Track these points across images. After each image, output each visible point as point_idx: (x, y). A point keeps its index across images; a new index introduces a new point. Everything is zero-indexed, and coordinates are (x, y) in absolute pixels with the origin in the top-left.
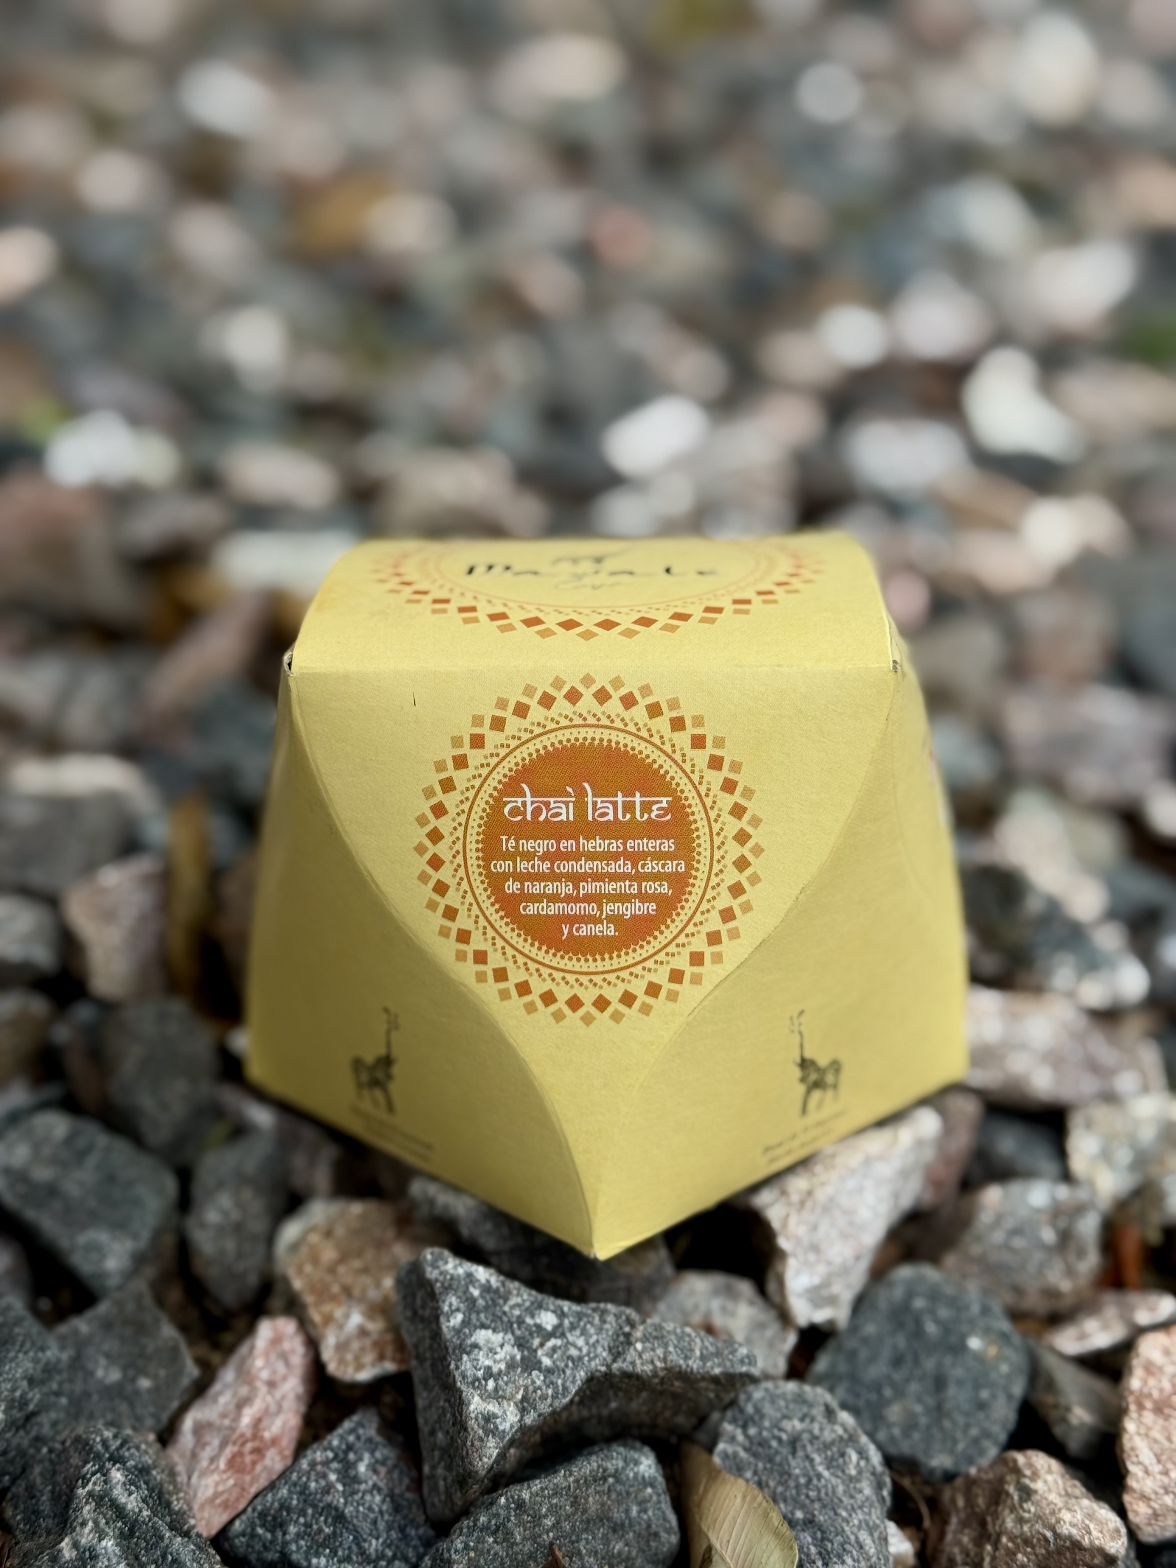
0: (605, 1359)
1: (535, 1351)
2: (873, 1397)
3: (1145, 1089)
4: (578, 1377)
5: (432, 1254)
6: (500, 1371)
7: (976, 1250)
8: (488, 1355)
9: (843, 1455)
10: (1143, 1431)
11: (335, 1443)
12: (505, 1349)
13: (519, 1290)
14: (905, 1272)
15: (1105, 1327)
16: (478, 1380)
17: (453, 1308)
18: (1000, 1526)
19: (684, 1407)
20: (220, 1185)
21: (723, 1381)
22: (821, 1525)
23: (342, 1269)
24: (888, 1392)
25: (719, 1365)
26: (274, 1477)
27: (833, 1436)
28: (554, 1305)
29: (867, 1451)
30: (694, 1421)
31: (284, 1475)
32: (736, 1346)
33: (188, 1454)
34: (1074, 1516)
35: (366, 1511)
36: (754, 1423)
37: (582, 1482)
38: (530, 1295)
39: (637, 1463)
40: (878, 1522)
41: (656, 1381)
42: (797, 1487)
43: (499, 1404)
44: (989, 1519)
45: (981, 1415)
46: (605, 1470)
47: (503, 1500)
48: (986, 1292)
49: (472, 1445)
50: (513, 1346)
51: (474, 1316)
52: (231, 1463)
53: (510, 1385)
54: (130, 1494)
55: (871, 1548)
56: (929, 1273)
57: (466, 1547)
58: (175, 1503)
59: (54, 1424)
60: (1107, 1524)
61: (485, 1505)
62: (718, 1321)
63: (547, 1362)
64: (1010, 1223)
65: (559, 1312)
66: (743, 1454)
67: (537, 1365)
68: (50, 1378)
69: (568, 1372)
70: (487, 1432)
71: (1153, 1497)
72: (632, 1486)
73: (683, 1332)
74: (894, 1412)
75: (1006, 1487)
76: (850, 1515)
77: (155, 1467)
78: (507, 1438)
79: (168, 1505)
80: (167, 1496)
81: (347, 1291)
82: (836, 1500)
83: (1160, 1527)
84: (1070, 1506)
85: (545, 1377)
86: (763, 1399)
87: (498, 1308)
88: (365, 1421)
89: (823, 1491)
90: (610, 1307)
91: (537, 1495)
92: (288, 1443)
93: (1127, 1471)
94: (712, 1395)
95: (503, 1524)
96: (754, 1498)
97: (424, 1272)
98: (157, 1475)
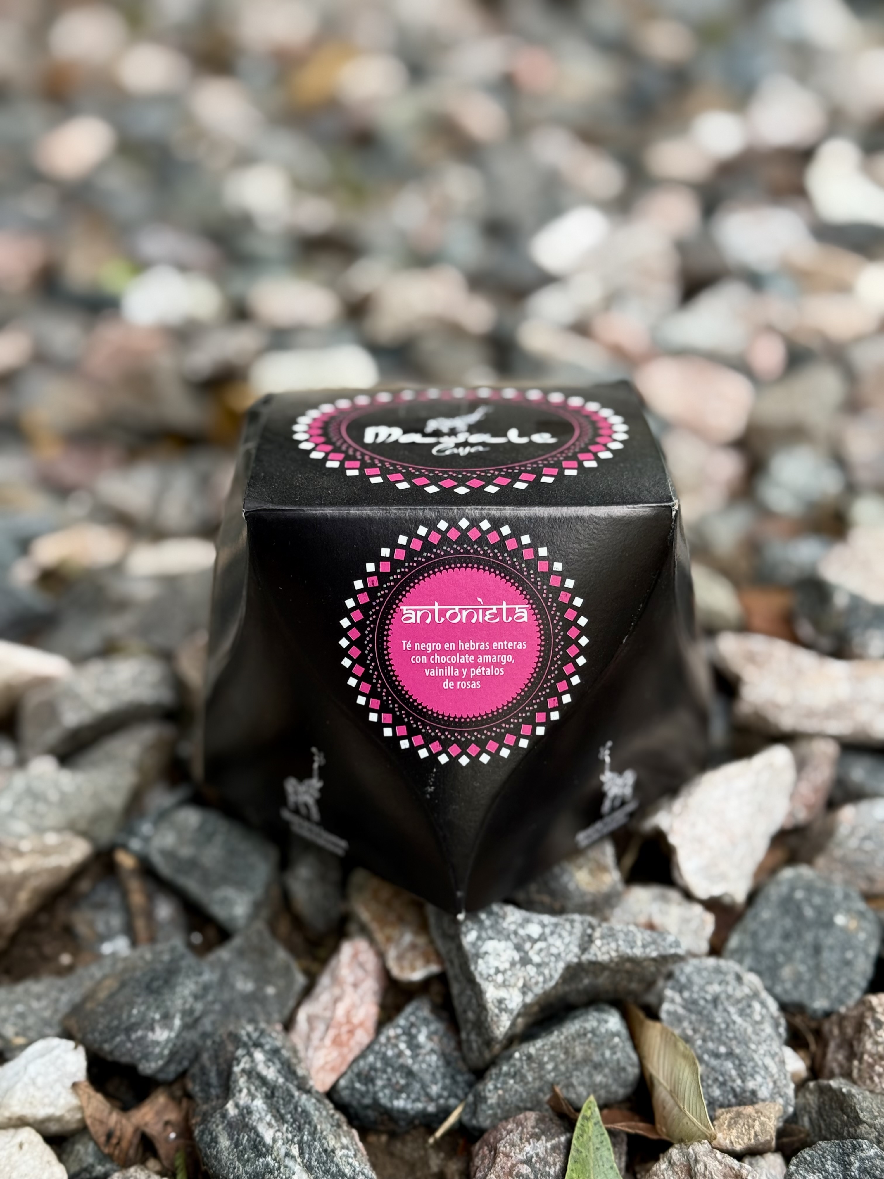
0: (576, 953)
1: (528, 952)
2: (771, 962)
4: (559, 967)
6: (505, 968)
7: (838, 853)
8: (496, 958)
9: (749, 1006)
11: (402, 1022)
12: (507, 953)
14: (788, 873)
16: (491, 976)
17: (469, 928)
18: (863, 1048)
19: (635, 978)
21: (660, 960)
22: (738, 1056)
23: (396, 903)
24: (781, 958)
25: (655, 950)
26: (364, 1048)
27: (742, 994)
28: (538, 918)
29: (767, 1002)
30: (644, 986)
31: (369, 1047)
32: (667, 935)
33: (304, 1037)
35: (427, 1067)
36: (687, 989)
37: (570, 1038)
38: (521, 914)
39: (607, 1022)
40: (778, 1049)
41: (613, 964)
42: (720, 1030)
43: (507, 990)
44: (855, 1043)
45: (847, 970)
47: (517, 1055)
48: (847, 883)
49: (492, 1019)
50: (513, 950)
51: (484, 933)
52: (334, 1041)
53: (514, 977)
54: (269, 1067)
55: (774, 1069)
56: (804, 871)
57: (496, 1088)
58: (299, 1071)
59: (213, 1023)
61: (506, 1058)
62: (657, 920)
63: (536, 959)
64: (861, 832)
65: (541, 923)
66: (681, 1011)
67: (530, 961)
68: (207, 993)
69: (552, 964)
70: (501, 1010)
72: (605, 1038)
73: (629, 930)
74: (786, 972)
75: (866, 1020)
76: (758, 1047)
77: (283, 1048)
78: (516, 1012)
79: (294, 1073)
80: (293, 1067)
81: (400, 918)
82: (747, 1038)
85: (537, 969)
86: (692, 971)
88: (420, 1006)
89: (738, 1032)
90: (577, 917)
91: (540, 1050)
92: (371, 1024)
94: (654, 970)
95: (519, 1071)
98: (285, 1053)
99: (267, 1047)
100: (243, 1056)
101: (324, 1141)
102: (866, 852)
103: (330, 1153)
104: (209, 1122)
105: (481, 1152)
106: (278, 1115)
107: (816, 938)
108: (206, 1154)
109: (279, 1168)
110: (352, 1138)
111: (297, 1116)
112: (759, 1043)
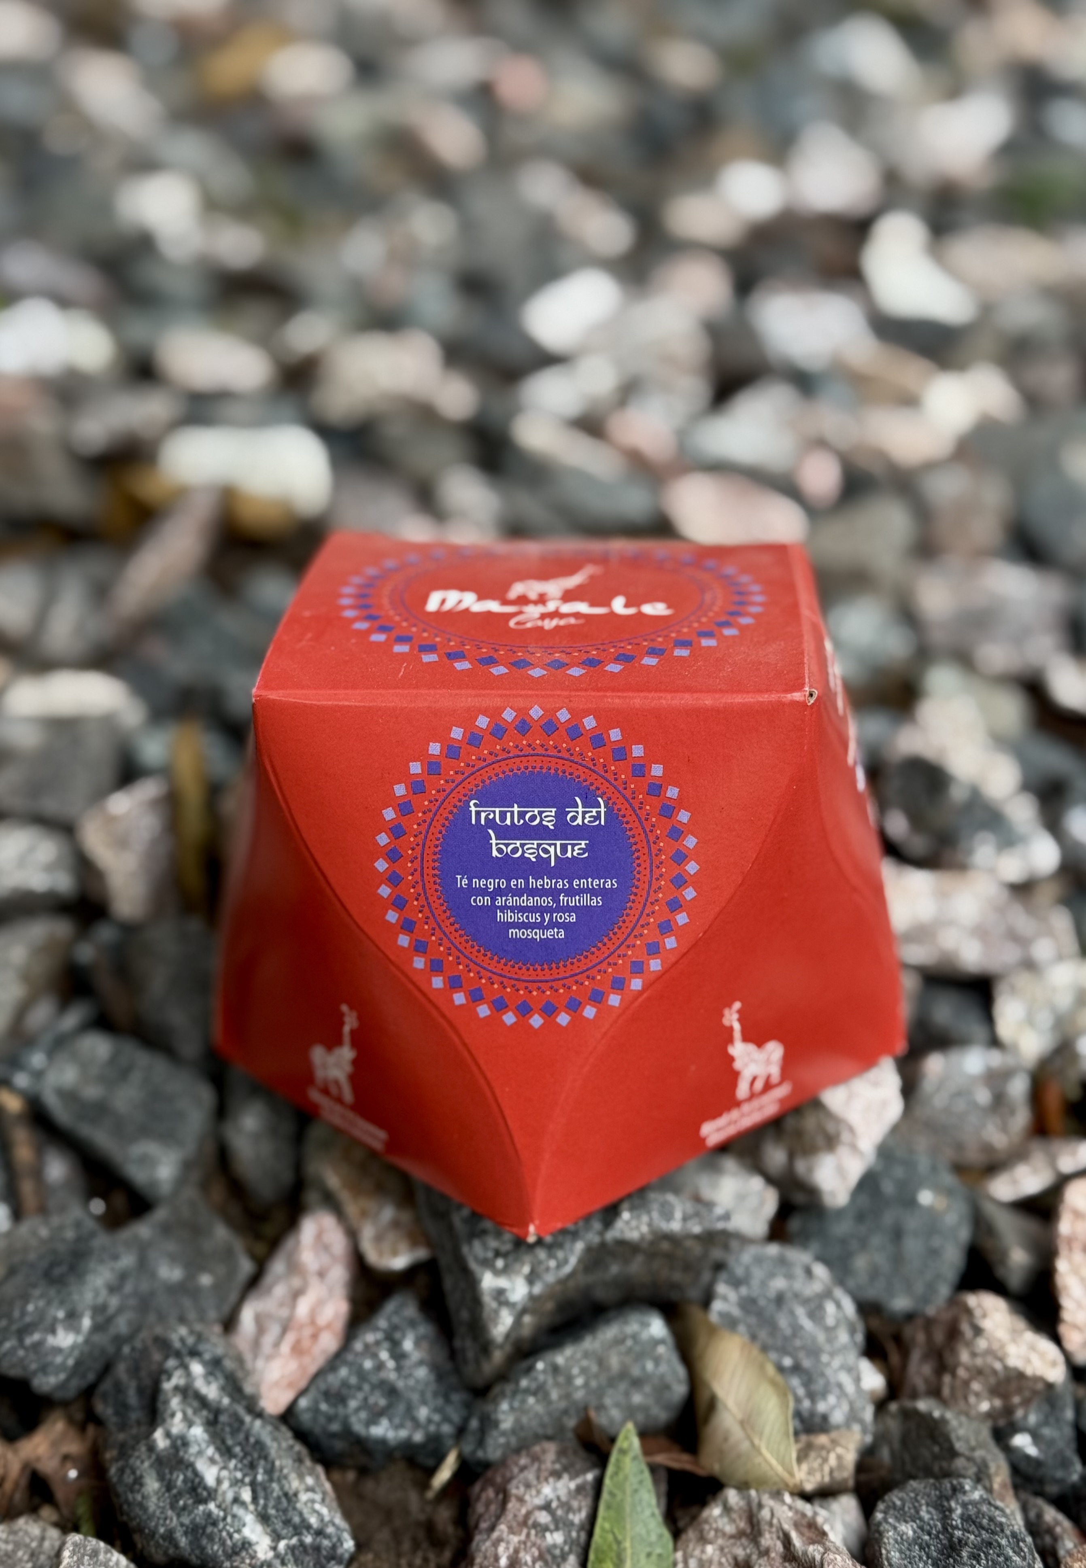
2: (842, 1249)
3: (1061, 957)
7: (924, 1113)
9: (821, 1308)
10: (1074, 1271)
11: (382, 1324)
15: (1035, 1172)
18: (957, 1359)
21: (705, 1239)
22: (807, 1370)
24: (854, 1245)
25: (699, 1225)
26: (330, 1357)
27: (812, 1291)
29: (842, 1302)
31: (339, 1356)
33: (251, 1339)
34: (1018, 1349)
35: (415, 1384)
36: (745, 1283)
39: (648, 1326)
40: (853, 1361)
41: (645, 1243)
44: (946, 1353)
45: (934, 1261)
46: (624, 1335)
47: (541, 1365)
48: (933, 1151)
49: (488, 1316)
52: (292, 1348)
54: (209, 1383)
57: (512, 1409)
58: (247, 1387)
60: (1047, 1354)
61: (523, 1371)
64: (951, 1088)
66: (736, 1312)
68: (124, 1283)
70: (500, 1304)
72: (647, 1346)
74: (861, 1263)
75: (960, 1325)
76: (831, 1360)
77: (226, 1357)
79: (242, 1390)
80: (240, 1382)
81: (380, 1186)
82: (818, 1347)
84: (1015, 1340)
86: (750, 1262)
88: (404, 1303)
89: (806, 1341)
91: (569, 1359)
92: (339, 1327)
93: (1061, 1306)
96: (750, 1352)
98: (228, 1364)
99: (207, 1356)
100: (176, 1368)
101: (284, 1482)
102: (956, 1113)
103: (290, 1498)
104: (130, 1456)
105: (484, 1496)
106: (223, 1447)
107: (897, 1219)
108: (127, 1501)
109: (224, 1519)
110: (317, 1478)
111: (248, 1449)
112: (832, 1354)
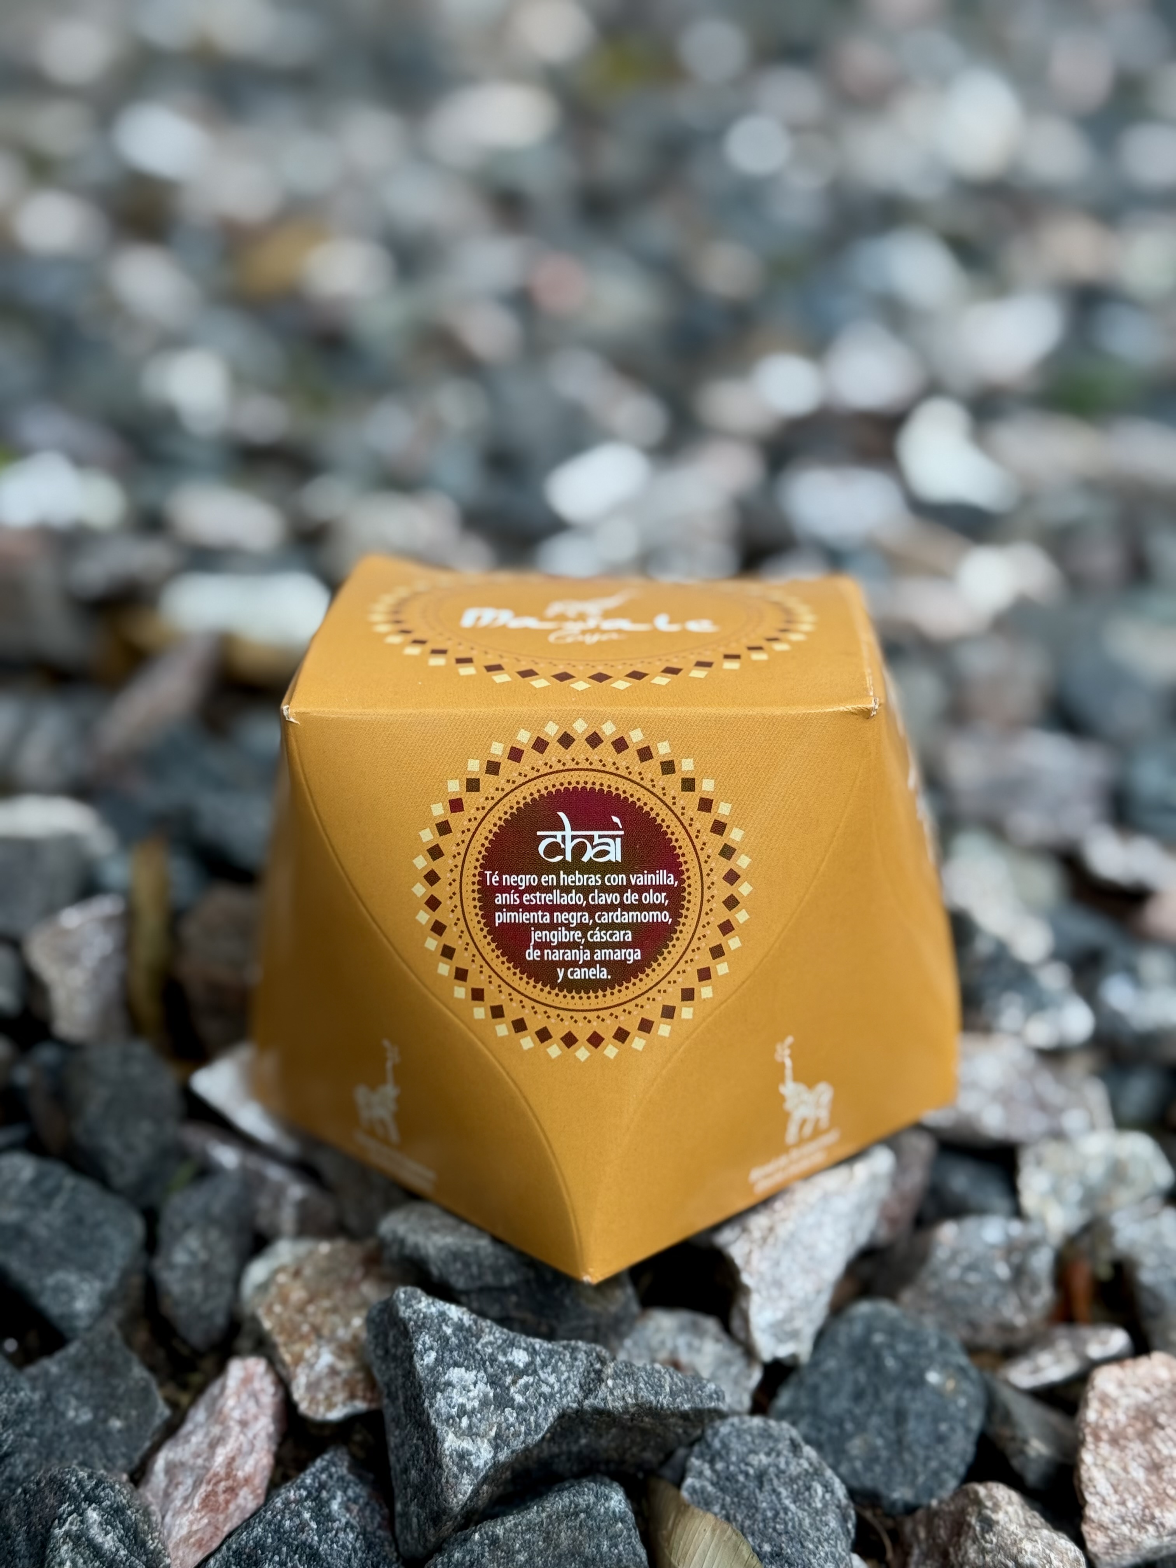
0: (576, 1396)
1: (508, 1388)
2: (836, 1431)
3: (1092, 1127)
4: (550, 1414)
5: (405, 1293)
6: (474, 1409)
7: (932, 1285)
8: (461, 1393)
10: (1099, 1462)
11: (308, 1481)
12: (478, 1386)
13: (491, 1328)
14: (864, 1308)
15: (1058, 1361)
16: (452, 1417)
17: (427, 1346)
18: (963, 1557)
19: (652, 1443)
20: (187, 1226)
21: (692, 1416)
22: (789, 1558)
23: (311, 1309)
24: (849, 1426)
25: (689, 1401)
26: (247, 1516)
27: (799, 1469)
28: (526, 1343)
29: (832, 1485)
30: (661, 1456)
32: (705, 1382)
33: (161, 1494)
34: (1034, 1546)
35: (340, 1549)
36: (722, 1458)
37: (554, 1517)
38: (502, 1333)
39: (607, 1498)
40: (843, 1554)
41: (627, 1417)
42: (765, 1520)
43: (473, 1441)
44: (951, 1550)
45: (940, 1448)
46: (576, 1506)
47: (477, 1536)
48: (942, 1327)
49: (447, 1482)
50: (486, 1384)
51: (447, 1354)
52: (206, 1503)
53: (484, 1422)
54: (107, 1534)
56: (887, 1308)
58: (151, 1542)
59: (27, 1465)
60: (1067, 1554)
61: (459, 1541)
62: (684, 1357)
63: (519, 1399)
64: (965, 1259)
65: (530, 1350)
66: (710, 1488)
67: (510, 1402)
68: (23, 1420)
69: (541, 1409)
70: (462, 1469)
71: (1111, 1526)
72: (603, 1521)
73: (653, 1369)
74: (856, 1446)
75: (968, 1518)
76: (817, 1548)
77: (130, 1507)
78: (482, 1474)
79: (144, 1544)
80: (142, 1535)
81: (317, 1331)
82: (802, 1533)
83: (1118, 1555)
84: (1031, 1536)
85: (518, 1414)
86: (730, 1434)
87: (471, 1346)
88: (336, 1459)
89: (790, 1524)
90: (580, 1344)
91: (511, 1530)
92: (261, 1481)
93: (1085, 1502)
94: (680, 1431)
95: (478, 1559)
96: (724, 1532)
97: (397, 1312)
98: (132, 1515)
99: (106, 1503)
102: (969, 1286)
107: (899, 1399)
112: (819, 1542)
